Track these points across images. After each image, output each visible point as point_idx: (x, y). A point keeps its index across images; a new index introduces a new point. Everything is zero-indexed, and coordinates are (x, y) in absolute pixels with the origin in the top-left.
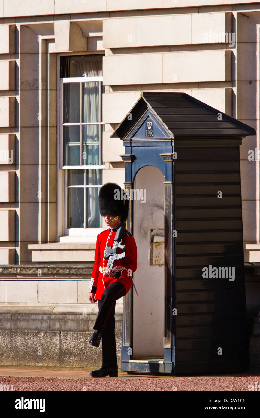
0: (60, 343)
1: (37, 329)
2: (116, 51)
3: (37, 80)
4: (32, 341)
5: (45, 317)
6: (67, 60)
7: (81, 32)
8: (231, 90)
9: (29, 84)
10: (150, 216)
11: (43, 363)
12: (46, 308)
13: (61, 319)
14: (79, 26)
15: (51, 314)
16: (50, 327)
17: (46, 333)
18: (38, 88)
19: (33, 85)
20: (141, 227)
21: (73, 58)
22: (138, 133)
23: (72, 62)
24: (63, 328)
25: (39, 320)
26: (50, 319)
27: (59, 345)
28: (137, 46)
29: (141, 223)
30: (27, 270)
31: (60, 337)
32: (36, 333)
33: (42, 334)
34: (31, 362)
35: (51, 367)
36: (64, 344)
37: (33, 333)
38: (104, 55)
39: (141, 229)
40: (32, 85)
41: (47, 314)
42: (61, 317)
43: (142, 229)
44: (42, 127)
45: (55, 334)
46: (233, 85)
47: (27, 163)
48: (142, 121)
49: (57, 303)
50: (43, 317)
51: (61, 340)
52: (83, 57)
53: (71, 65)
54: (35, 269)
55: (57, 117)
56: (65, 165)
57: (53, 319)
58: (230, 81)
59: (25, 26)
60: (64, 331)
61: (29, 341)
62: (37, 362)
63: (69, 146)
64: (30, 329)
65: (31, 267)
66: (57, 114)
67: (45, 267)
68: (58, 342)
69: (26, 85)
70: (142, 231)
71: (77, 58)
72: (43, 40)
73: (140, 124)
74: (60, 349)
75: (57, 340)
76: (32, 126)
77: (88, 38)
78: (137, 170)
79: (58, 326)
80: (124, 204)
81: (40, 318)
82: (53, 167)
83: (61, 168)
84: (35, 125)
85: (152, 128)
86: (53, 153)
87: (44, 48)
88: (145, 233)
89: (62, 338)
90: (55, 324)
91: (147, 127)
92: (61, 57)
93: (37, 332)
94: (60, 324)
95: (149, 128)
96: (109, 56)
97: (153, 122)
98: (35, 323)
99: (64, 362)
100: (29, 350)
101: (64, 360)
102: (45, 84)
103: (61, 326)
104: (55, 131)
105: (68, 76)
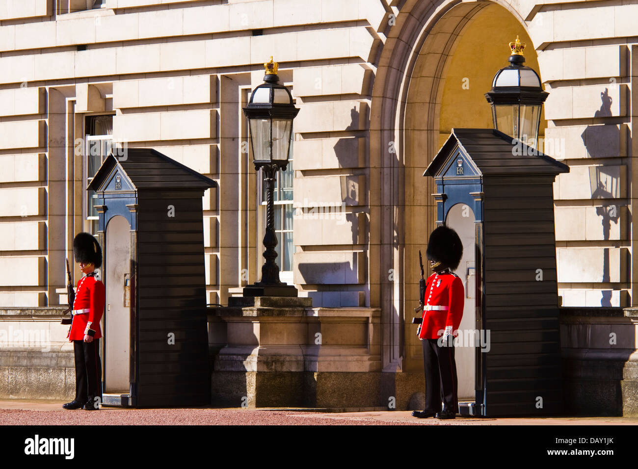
0: (65, 379)
1: (47, 366)
2: (124, 110)
3: (64, 138)
4: (44, 377)
5: (54, 355)
6: (92, 120)
7: (99, 94)
8: (216, 146)
9: (57, 142)
10: (124, 262)
11: (51, 396)
12: (55, 347)
13: (67, 357)
14: (97, 88)
15: (58, 352)
16: (57, 364)
17: (54, 369)
18: (65, 145)
19: (61, 142)
20: (114, 272)
21: (97, 118)
22: (109, 186)
23: (97, 121)
24: (68, 365)
25: (49, 357)
26: (57, 356)
27: (64, 381)
28: (140, 106)
29: (115, 269)
30: (40, 312)
31: (65, 373)
32: (47, 370)
33: (51, 371)
34: (43, 396)
35: (58, 400)
36: (69, 380)
37: (44, 369)
38: (115, 115)
39: (114, 274)
40: (59, 143)
41: (56, 352)
42: (66, 354)
43: (116, 274)
44: (69, 181)
45: (61, 370)
46: (218, 142)
47: (55, 214)
48: (112, 175)
49: (65, 342)
50: (52, 355)
51: (66, 376)
52: (105, 117)
53: (96, 123)
54: (46, 311)
55: (82, 172)
56: (90, 216)
57: (60, 357)
58: (215, 138)
59: (53, 88)
60: (68, 367)
61: (41, 376)
62: (48, 396)
63: (94, 199)
64: (42, 366)
65: (43, 309)
66: (82, 169)
67: (53, 309)
68: (63, 378)
69: (54, 142)
70: (116, 276)
71: (100, 118)
72: (69, 101)
73: (111, 177)
74: (65, 384)
75: (62, 376)
76: (59, 180)
77: (106, 99)
78: (108, 220)
79: (64, 363)
80: (96, 251)
81: (50, 356)
82: (79, 218)
83: (86, 219)
84: (63, 180)
85: (121, 181)
86: (79, 205)
87: (71, 109)
88: (119, 278)
89: (67, 373)
90: (61, 361)
91: (116, 180)
92: (86, 117)
93: (47, 368)
94: (65, 361)
95: (118, 181)
96: (119, 115)
97: (121, 176)
98: (46, 360)
99: (68, 396)
100: (40, 385)
101: (68, 395)
102: (71, 141)
103: (66, 363)
104: (81, 185)
105: (92, 135)
